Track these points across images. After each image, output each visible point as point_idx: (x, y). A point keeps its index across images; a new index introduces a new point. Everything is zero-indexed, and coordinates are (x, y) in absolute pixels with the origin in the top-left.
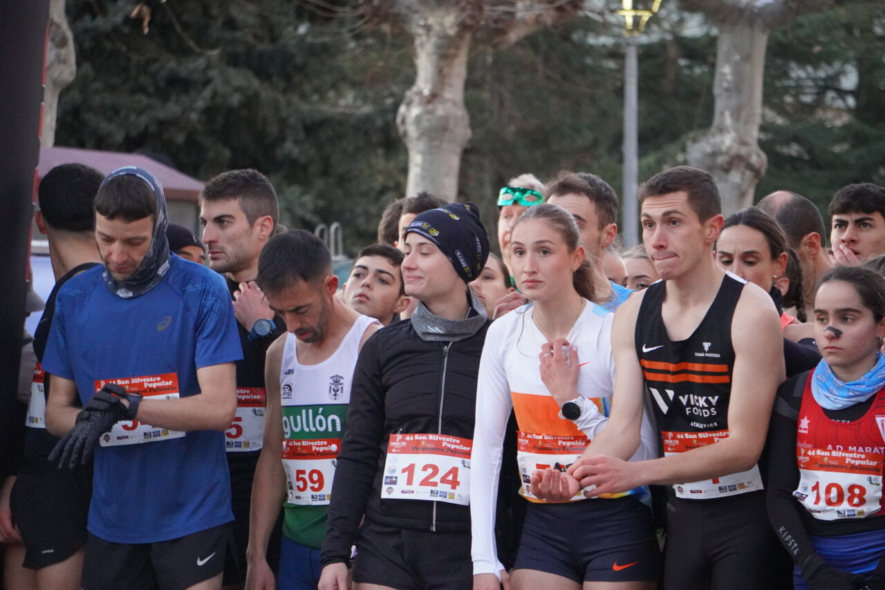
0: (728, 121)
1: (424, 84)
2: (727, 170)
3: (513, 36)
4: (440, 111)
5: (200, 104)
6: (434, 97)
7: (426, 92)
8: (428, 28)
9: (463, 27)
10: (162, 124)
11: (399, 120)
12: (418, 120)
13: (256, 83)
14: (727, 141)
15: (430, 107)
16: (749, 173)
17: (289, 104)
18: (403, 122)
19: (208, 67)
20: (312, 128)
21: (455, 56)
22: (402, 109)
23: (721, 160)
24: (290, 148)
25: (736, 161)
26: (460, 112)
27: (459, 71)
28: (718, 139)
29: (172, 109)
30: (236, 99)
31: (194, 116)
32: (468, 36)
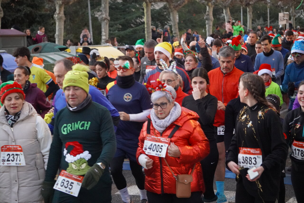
0: (104, 13)
1: (57, 11)
2: (104, 20)
3: (71, 3)
4: (60, 15)
5: (23, 13)
6: (59, 13)
7: (58, 13)
8: (57, 3)
9: (63, 3)
10: (17, 17)
11: (54, 17)
12: (57, 17)
13: (31, 9)
14: (104, 16)
15: (59, 15)
16: (108, 21)
17: (37, 12)
18: (55, 17)
19: (24, 7)
20: (41, 16)
21: (62, 7)
22: (54, 15)
23: (103, 19)
24: (37, 19)
25: (105, 19)
26: (63, 16)
27: (63, 9)
28: (102, 16)
29: (19, 14)
30: (28, 12)
31: (22, 15)
32: (64, 4)
